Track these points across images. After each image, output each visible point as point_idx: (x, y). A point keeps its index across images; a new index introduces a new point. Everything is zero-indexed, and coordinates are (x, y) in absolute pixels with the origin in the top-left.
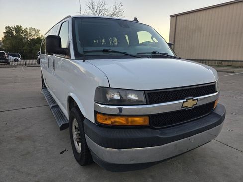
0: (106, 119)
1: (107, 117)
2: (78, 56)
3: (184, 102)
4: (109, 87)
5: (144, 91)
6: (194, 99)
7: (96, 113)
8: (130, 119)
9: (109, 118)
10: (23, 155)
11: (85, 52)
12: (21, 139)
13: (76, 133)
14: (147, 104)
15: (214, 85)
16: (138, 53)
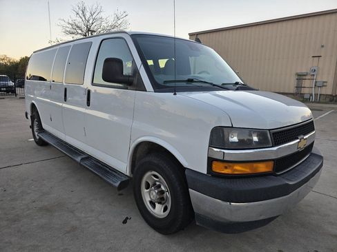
0: (226, 168)
1: (226, 165)
2: (158, 87)
3: (299, 142)
4: (232, 127)
5: (269, 130)
6: (305, 137)
7: (211, 161)
8: (255, 165)
9: (230, 166)
10: (68, 232)
11: (165, 82)
12: (47, 210)
13: (156, 191)
14: (273, 147)
15: (313, 121)
16: (223, 84)
